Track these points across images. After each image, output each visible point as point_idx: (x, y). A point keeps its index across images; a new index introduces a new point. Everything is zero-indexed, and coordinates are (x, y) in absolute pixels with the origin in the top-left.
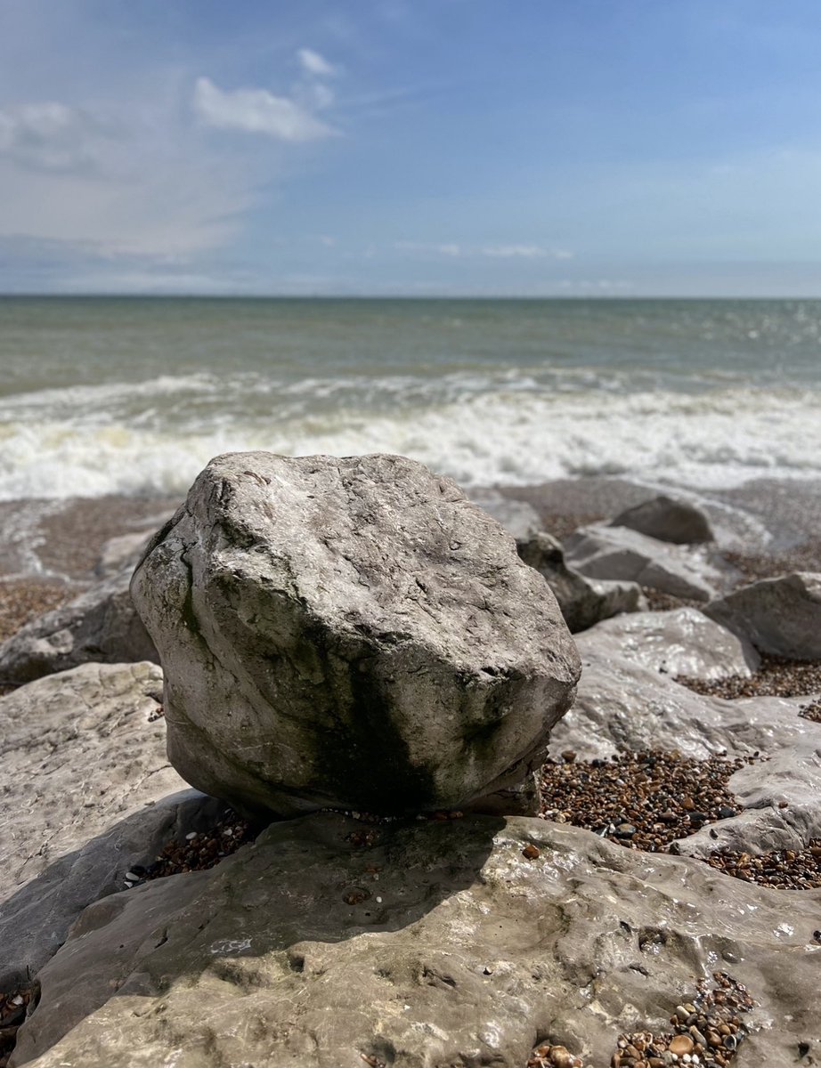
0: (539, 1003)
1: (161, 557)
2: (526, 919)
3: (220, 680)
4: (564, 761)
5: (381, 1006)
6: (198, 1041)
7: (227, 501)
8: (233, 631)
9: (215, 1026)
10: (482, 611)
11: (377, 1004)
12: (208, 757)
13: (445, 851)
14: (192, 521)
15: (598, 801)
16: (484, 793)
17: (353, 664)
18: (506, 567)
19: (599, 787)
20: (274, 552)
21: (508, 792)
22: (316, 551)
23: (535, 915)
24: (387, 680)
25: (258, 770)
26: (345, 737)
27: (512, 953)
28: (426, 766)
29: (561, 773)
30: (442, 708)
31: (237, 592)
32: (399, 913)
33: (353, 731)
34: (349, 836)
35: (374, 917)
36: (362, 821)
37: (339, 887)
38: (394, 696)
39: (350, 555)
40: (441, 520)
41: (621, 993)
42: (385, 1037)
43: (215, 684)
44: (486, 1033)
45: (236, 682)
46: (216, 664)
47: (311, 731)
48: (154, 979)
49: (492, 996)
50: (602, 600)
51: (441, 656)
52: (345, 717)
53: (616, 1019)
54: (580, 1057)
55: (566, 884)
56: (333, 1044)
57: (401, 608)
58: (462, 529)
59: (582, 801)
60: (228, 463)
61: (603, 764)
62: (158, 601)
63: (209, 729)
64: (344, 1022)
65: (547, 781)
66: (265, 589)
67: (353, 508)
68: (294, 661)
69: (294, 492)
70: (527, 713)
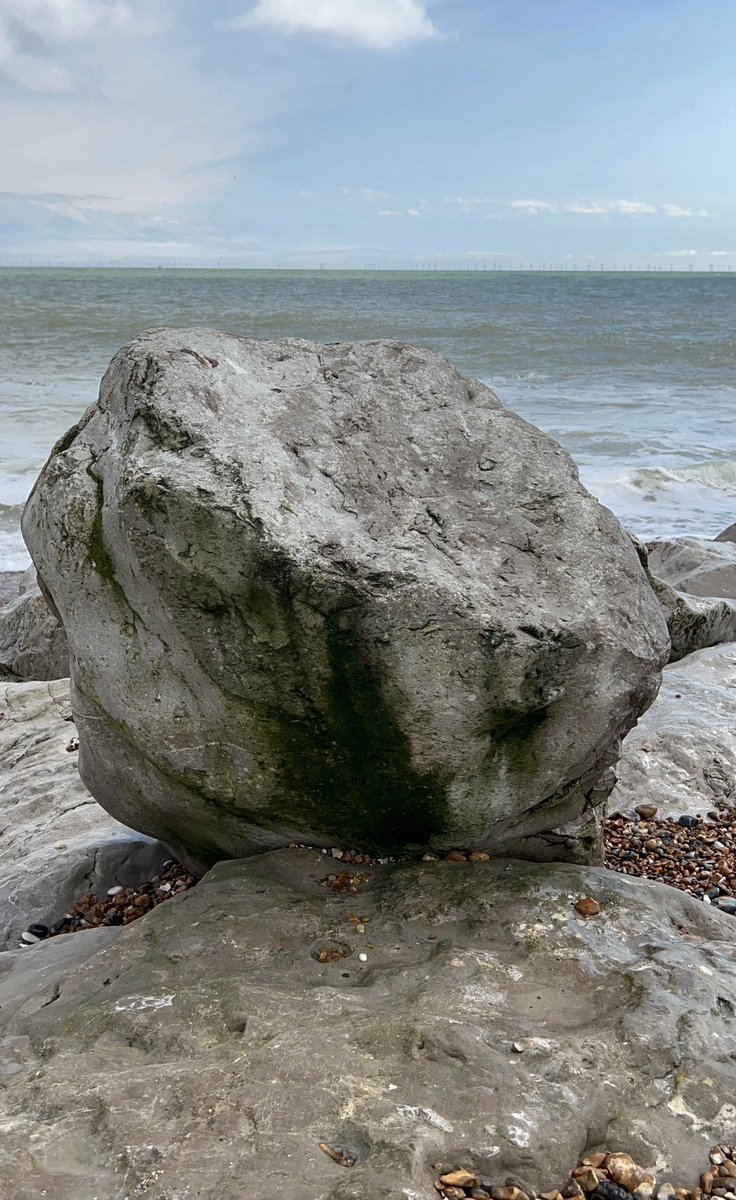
0: (591, 1094)
1: (60, 469)
2: (578, 989)
3: (144, 648)
4: (639, 818)
5: (354, 1082)
6: (83, 1115)
7: (152, 384)
8: (159, 571)
9: (107, 1098)
10: (524, 554)
11: (348, 1081)
12: (132, 770)
13: (459, 899)
14: (105, 420)
15: (685, 867)
16: (521, 831)
17: (331, 617)
18: (562, 496)
19: (688, 851)
20: (217, 456)
21: (556, 835)
22: (277, 457)
23: (590, 983)
24: (379, 640)
25: (199, 782)
26: (320, 729)
27: (553, 1030)
28: (436, 775)
29: (634, 833)
30: (459, 683)
31: (162, 510)
32: (392, 974)
33: (331, 721)
34: (327, 879)
35: (354, 978)
36: (344, 862)
37: (307, 939)
38: (390, 664)
39: (330, 470)
40: (468, 430)
41: (718, 1090)
42: (358, 1124)
43: (138, 654)
44: (509, 1127)
45: (166, 651)
46: (138, 625)
47: (272, 721)
48: (35, 1043)
49: (520, 1079)
50: (700, 621)
51: (460, 606)
52: (320, 702)
53: (708, 1123)
54: (652, 1171)
55: (636, 950)
56: (278, 1128)
57: (403, 541)
58: (498, 443)
59: (663, 866)
60: (157, 339)
61: (696, 823)
62: (56, 532)
63: (129, 721)
64: (298, 1100)
65: (614, 840)
66: (203, 504)
67: (338, 409)
68: (246, 614)
69: (251, 382)
70: (587, 702)
